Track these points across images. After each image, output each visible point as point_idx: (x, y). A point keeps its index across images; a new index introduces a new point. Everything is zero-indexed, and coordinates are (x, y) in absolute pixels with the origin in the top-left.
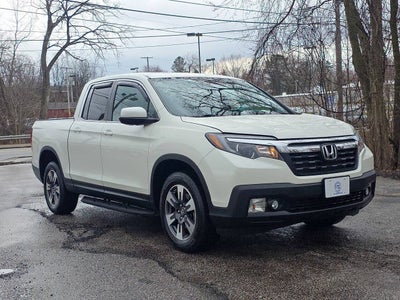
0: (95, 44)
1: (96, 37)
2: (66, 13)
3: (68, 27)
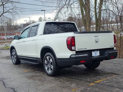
0: (12, 13)
1: (12, 11)
2: (3, 3)
3: (3, 8)
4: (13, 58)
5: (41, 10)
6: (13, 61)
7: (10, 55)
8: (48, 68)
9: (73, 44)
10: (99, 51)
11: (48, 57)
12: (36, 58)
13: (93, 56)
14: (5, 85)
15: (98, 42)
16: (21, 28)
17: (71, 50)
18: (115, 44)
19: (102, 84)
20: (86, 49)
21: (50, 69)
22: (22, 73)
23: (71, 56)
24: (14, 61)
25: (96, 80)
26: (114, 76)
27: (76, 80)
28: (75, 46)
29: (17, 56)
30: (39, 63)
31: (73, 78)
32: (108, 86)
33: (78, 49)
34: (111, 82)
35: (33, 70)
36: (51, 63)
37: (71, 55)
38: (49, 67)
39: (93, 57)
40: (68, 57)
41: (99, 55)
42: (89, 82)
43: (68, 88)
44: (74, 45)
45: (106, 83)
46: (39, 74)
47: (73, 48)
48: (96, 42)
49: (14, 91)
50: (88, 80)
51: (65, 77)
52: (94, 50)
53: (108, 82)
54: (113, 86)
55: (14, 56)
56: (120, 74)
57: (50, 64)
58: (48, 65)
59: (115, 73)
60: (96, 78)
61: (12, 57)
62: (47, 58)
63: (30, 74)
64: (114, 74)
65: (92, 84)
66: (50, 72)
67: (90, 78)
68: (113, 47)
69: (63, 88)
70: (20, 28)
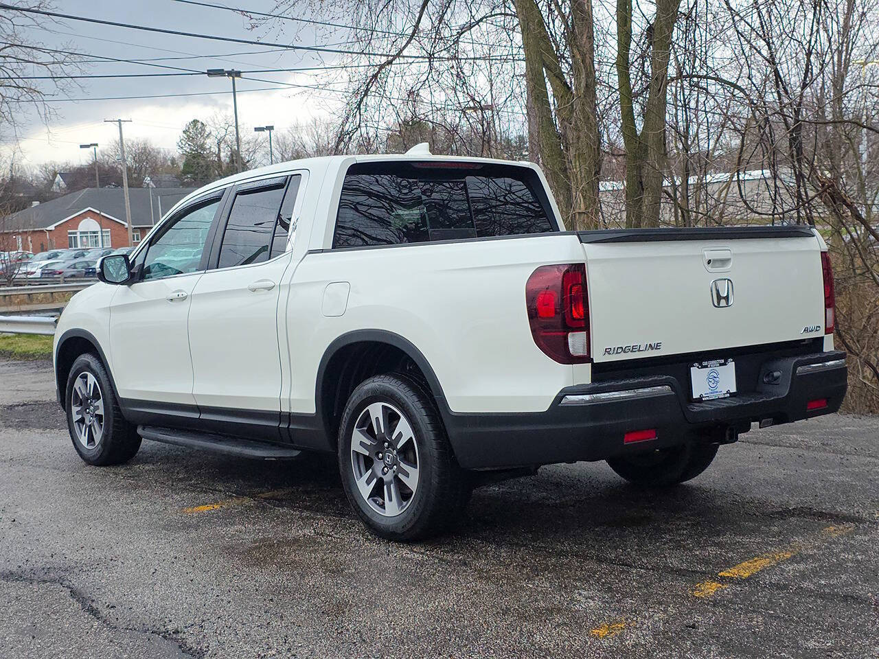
4: (76, 417)
5: (211, 73)
6: (84, 440)
7: (54, 397)
8: (380, 483)
9: (575, 315)
10: (731, 365)
11: (376, 411)
12: (279, 416)
13: (696, 395)
14: (94, 612)
15: (727, 298)
16: (54, 196)
17: (564, 356)
18: (830, 311)
19: (778, 587)
20: (657, 347)
21: (391, 492)
22: (186, 527)
23: (559, 398)
24: (91, 439)
25: (729, 564)
26: (833, 531)
27: (591, 565)
28: (586, 328)
29: (115, 403)
30: (296, 453)
31: (560, 554)
32: (822, 596)
33: (608, 351)
34: (832, 571)
35: (248, 501)
36: (400, 452)
37: (565, 392)
38: (387, 478)
39: (700, 400)
40: (544, 407)
41: (733, 390)
42: (679, 573)
43: (558, 619)
44: (583, 324)
45: (803, 576)
46: (309, 532)
47: (576, 342)
48: (719, 298)
49: (183, 647)
50: (674, 562)
51: (499, 545)
52: (702, 358)
53: (815, 573)
54: (856, 599)
55: (84, 403)
56: (865, 515)
57: (391, 455)
58: (378, 467)
59: (826, 507)
60: (720, 545)
61: (75, 409)
62: (368, 414)
63: (248, 531)
64: (821, 515)
65: (710, 589)
66: (392, 510)
67: (678, 546)
68: (821, 333)
69: (523, 617)
70: (43, 199)
